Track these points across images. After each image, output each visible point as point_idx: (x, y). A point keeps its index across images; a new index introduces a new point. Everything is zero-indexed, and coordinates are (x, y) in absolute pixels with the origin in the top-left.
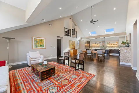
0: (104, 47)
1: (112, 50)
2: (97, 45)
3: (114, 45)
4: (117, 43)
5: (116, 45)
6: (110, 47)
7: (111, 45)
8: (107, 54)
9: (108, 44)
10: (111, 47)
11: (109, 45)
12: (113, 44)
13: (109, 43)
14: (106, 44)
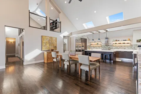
0: (108, 47)
1: (120, 51)
2: (98, 44)
3: (124, 43)
4: (129, 40)
5: (128, 43)
6: (117, 47)
7: (119, 43)
8: (110, 60)
9: (115, 42)
10: (119, 48)
11: (116, 44)
12: (122, 42)
13: (116, 40)
14: (111, 42)
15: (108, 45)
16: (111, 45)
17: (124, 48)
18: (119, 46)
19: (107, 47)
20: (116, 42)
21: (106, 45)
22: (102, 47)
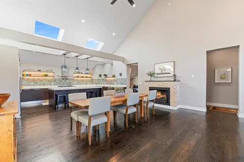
3: (87, 77)
4: (91, 74)
5: (90, 78)
7: (82, 77)
11: (78, 77)
12: (84, 75)
13: (79, 73)
15: (67, 79)
16: (71, 78)
17: (86, 82)
18: (80, 81)
19: (65, 81)
20: (79, 75)
21: (63, 79)
22: (55, 81)
